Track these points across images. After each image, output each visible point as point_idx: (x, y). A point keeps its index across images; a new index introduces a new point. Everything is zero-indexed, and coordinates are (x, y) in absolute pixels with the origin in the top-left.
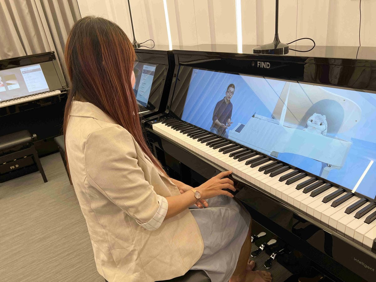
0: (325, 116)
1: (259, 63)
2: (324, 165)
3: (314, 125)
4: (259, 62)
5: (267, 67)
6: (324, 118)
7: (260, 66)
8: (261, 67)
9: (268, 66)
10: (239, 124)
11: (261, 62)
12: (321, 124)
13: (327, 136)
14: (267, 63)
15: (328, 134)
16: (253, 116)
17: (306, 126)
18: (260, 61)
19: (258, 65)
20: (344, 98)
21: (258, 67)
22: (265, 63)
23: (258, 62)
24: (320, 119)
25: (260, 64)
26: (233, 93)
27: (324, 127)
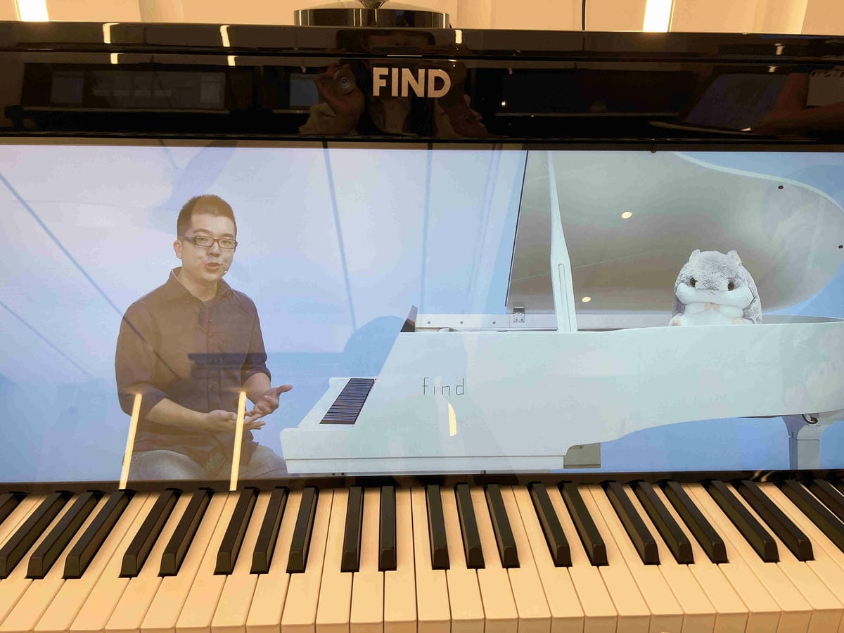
0: (733, 254)
1: (382, 77)
2: (795, 423)
3: (707, 296)
4: (385, 71)
5: (433, 93)
6: (733, 260)
7: (386, 90)
8: (395, 93)
9: (439, 83)
10: (338, 385)
11: (395, 71)
12: (731, 286)
13: (766, 320)
14: (433, 73)
15: (769, 313)
16: (409, 327)
17: (680, 307)
18: (390, 66)
19: (378, 84)
20: (779, 180)
21: (376, 92)
22: (421, 72)
23: (378, 71)
24: (721, 268)
25: (388, 78)
26: (230, 240)
27: (746, 291)
